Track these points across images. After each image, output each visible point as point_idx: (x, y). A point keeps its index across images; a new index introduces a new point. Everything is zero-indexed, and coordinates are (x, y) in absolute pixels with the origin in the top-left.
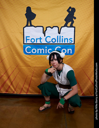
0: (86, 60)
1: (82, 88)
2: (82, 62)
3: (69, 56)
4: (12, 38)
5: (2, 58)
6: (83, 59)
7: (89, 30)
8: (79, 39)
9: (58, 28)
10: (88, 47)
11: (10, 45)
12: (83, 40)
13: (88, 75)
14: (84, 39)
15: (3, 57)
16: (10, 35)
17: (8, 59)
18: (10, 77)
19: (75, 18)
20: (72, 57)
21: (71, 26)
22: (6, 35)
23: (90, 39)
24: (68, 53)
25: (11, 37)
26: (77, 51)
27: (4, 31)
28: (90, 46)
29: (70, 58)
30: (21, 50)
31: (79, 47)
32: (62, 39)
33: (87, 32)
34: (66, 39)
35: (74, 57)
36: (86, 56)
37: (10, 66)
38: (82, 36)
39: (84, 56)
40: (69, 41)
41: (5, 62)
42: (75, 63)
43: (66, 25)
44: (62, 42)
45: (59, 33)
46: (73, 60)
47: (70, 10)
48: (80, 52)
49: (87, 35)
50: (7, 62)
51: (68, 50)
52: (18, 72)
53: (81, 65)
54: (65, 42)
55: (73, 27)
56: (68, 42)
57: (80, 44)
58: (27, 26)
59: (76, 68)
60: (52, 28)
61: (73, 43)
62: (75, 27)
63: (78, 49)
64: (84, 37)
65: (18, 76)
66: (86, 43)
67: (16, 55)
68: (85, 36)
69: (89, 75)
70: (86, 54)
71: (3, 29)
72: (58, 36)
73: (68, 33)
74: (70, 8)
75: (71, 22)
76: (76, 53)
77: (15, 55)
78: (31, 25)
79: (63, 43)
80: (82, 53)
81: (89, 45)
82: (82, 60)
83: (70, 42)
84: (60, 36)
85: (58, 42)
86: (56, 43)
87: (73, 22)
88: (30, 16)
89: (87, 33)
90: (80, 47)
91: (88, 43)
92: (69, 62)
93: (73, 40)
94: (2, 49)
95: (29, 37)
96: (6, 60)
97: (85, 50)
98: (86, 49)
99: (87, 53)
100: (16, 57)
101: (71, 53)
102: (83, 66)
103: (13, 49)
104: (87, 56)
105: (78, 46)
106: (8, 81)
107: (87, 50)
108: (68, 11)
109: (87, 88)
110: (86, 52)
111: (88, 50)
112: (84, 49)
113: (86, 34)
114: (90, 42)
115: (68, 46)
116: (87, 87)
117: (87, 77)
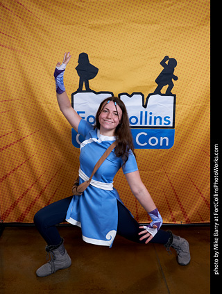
0: (194, 158)
1: (186, 208)
2: (187, 161)
3: (163, 150)
4: (48, 116)
5: (29, 155)
6: (189, 156)
7: (201, 102)
8: (183, 117)
9: (143, 96)
10: (199, 133)
11: (44, 129)
12: (190, 120)
13: (197, 185)
14: (192, 118)
15: (29, 153)
16: (44, 108)
17: (40, 156)
18: (45, 192)
19: (176, 78)
20: (168, 152)
21: (168, 93)
22: (35, 107)
23: (203, 119)
24: (161, 145)
25: (46, 112)
26: (179, 141)
27: (32, 100)
28: (203, 131)
29: (164, 153)
30: (67, 138)
31: (182, 133)
32: (151, 117)
33: (198, 104)
34: (159, 117)
35: (173, 153)
36: (195, 150)
37: (45, 169)
38: (188, 113)
39: (191, 151)
40: (163, 121)
41: (35, 163)
42: (174, 163)
43: (158, 92)
44: (150, 123)
45: (145, 106)
46: (171, 158)
47: (167, 62)
48: (183, 142)
49: (198, 111)
50: (38, 161)
51: (162, 139)
52: (61, 181)
53: (184, 166)
54: (155, 123)
55: (171, 94)
56: (161, 124)
57: (184, 127)
58: (80, 90)
59: (176, 172)
60: (130, 96)
61: (171, 125)
62: (175, 96)
63: (180, 138)
64: (193, 115)
65: (61, 189)
66: (196, 126)
67: (58, 149)
68: (194, 112)
69: (200, 186)
70: (196, 147)
71: (30, 96)
72: (142, 113)
73: (161, 107)
74: (167, 58)
75: (168, 86)
76: (176, 146)
77: (55, 148)
78: (88, 90)
79: (153, 125)
80: (188, 144)
81: (201, 130)
82: (188, 159)
83: (165, 124)
84: (146, 112)
85: (141, 124)
86: (138, 124)
87: (171, 86)
88: (86, 70)
89: (199, 108)
90: (185, 134)
91: (199, 127)
92: (163, 162)
93: (171, 120)
94: (28, 138)
95: (84, 112)
96: (37, 158)
97: (193, 140)
98: (194, 137)
99: (197, 144)
100: (57, 151)
101: (167, 145)
102: (189, 168)
103: (49, 137)
104: (198, 150)
105: (180, 132)
106: (40, 200)
107: (197, 138)
108: (162, 63)
109: (194, 209)
110: (195, 143)
111: (200, 139)
112: (192, 136)
113: (195, 109)
114: (203, 125)
115: (161, 132)
116: (196, 207)
117: (195, 189)
